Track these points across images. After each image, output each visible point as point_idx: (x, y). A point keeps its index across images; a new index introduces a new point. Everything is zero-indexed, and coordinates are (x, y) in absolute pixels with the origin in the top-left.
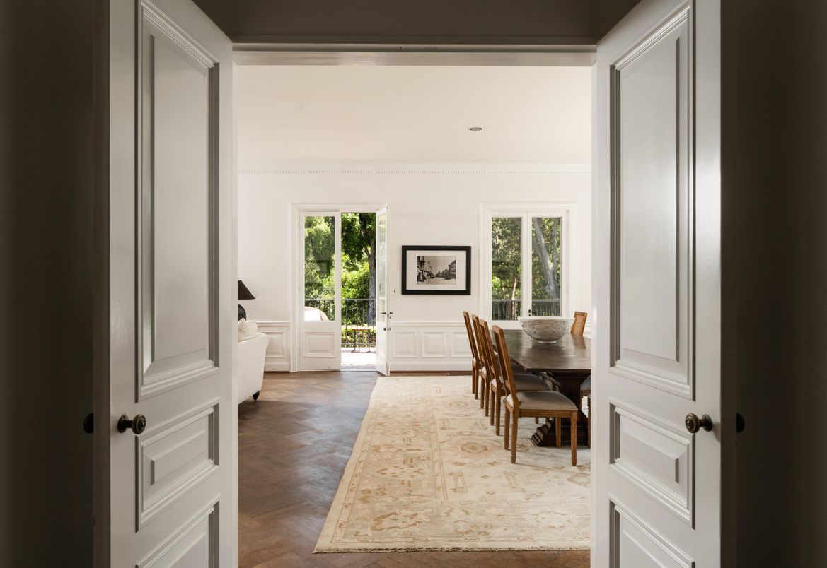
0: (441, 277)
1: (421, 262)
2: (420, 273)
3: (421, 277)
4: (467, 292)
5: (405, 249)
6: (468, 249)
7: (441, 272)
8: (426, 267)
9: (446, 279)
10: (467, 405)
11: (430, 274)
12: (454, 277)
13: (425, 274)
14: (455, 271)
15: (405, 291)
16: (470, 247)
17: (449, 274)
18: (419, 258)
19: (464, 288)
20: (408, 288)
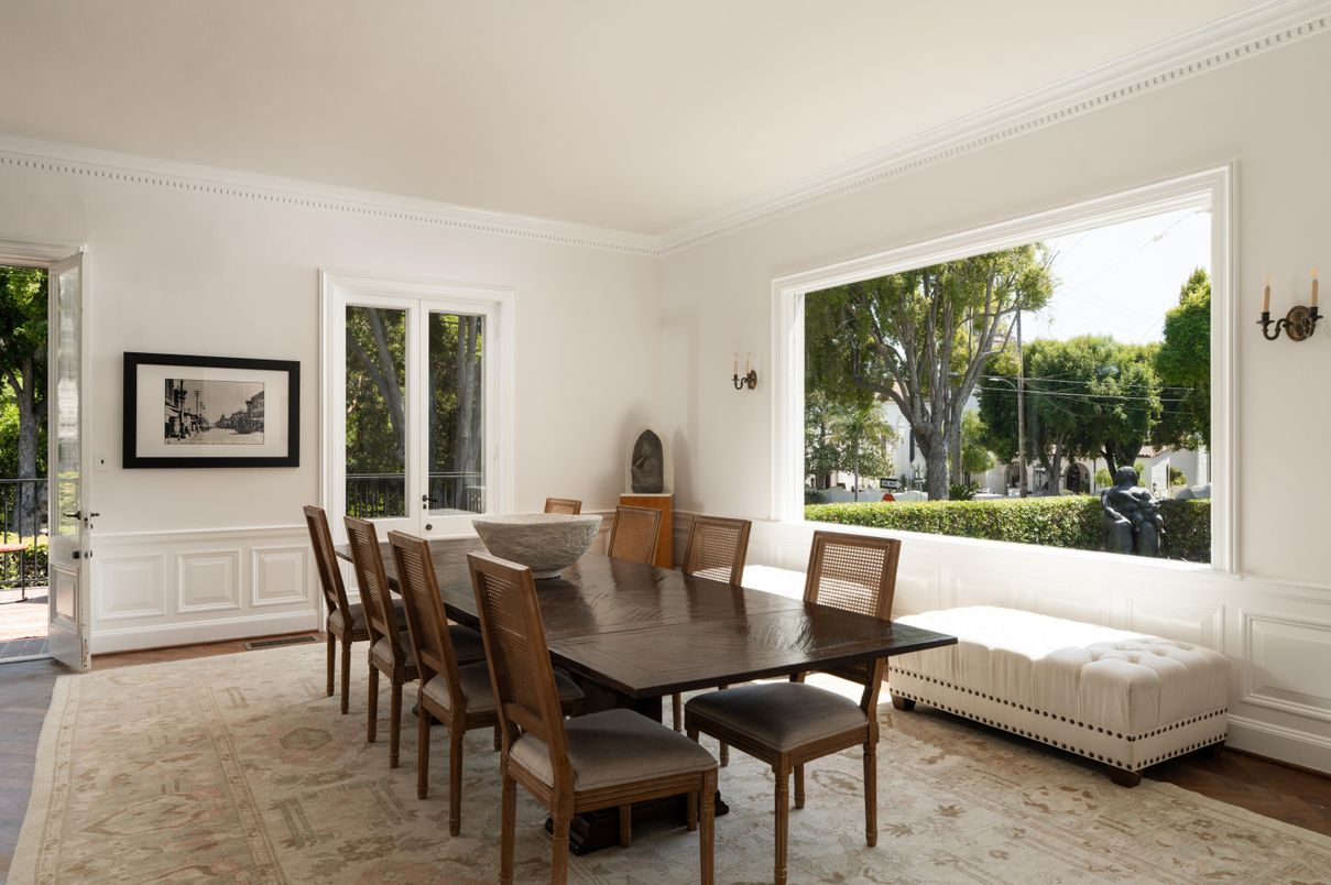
0: (227, 427)
1: (175, 393)
2: (172, 419)
3: (177, 428)
4: (292, 460)
5: (132, 361)
6: (293, 369)
7: (228, 416)
8: (189, 405)
9: (241, 432)
10: (328, 737)
11: (199, 421)
12: (260, 427)
13: (188, 422)
14: (262, 414)
15: (131, 460)
16: (297, 364)
17: (247, 422)
18: (169, 383)
19: (282, 451)
20: (140, 454)
